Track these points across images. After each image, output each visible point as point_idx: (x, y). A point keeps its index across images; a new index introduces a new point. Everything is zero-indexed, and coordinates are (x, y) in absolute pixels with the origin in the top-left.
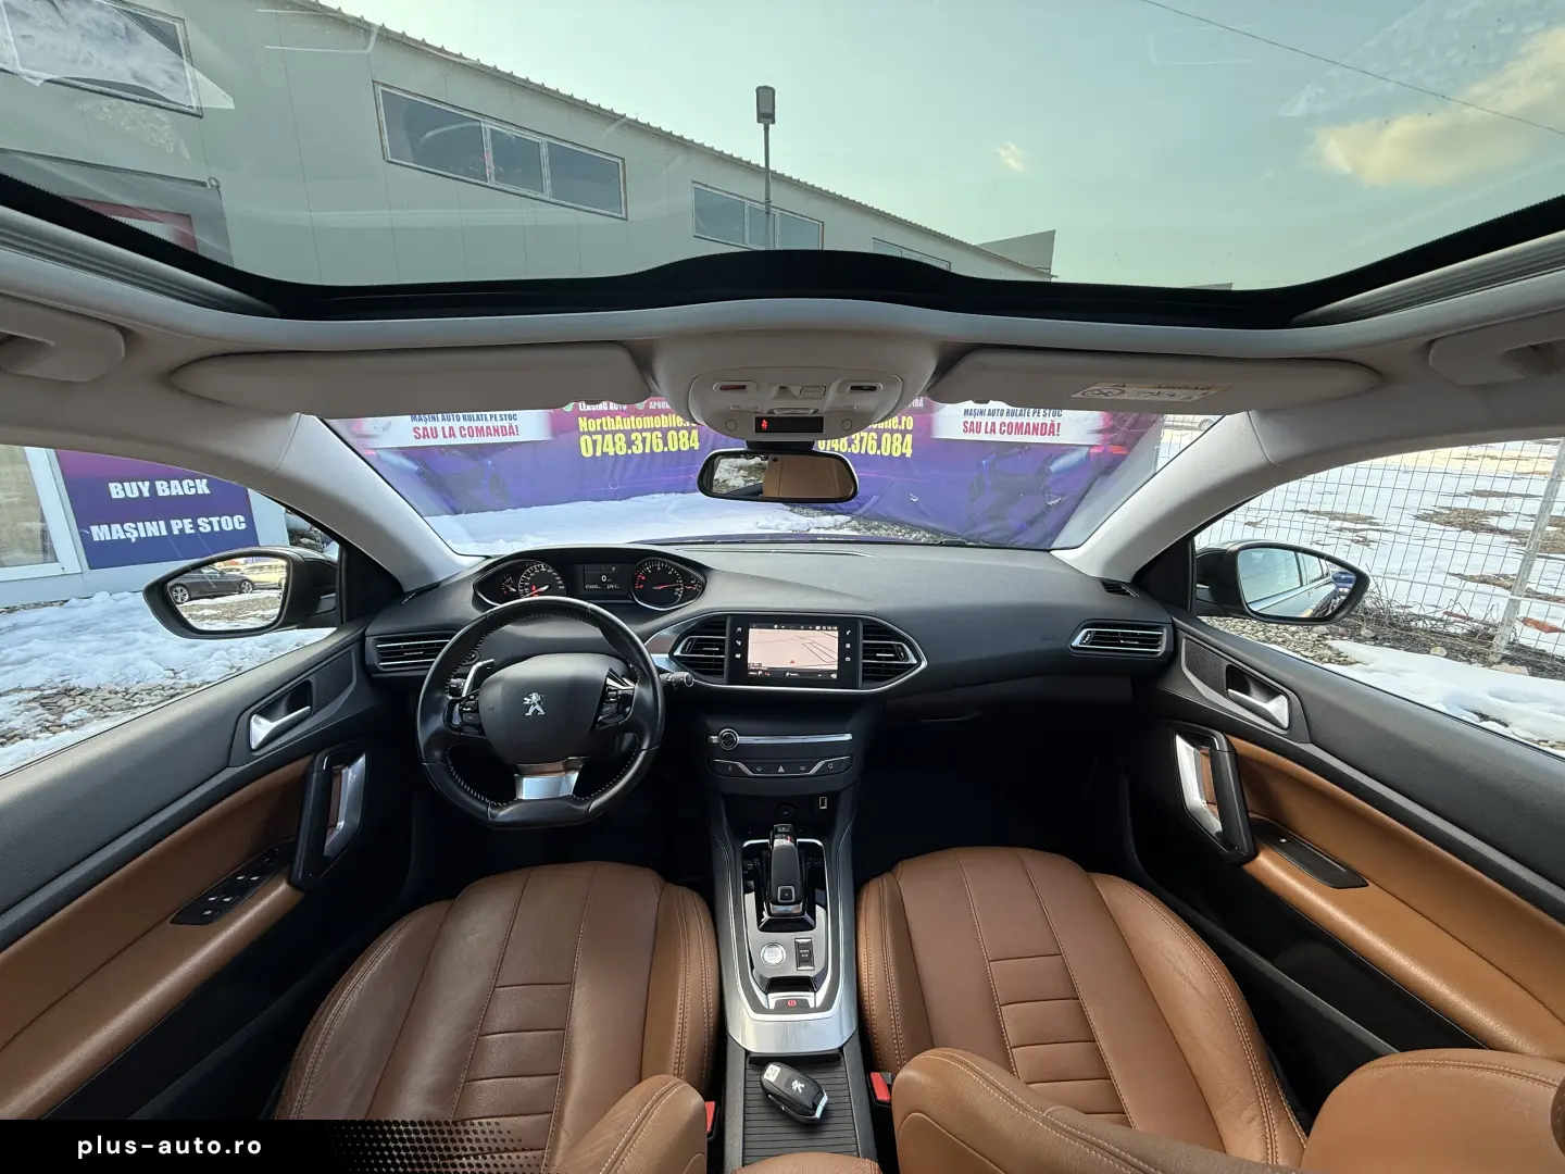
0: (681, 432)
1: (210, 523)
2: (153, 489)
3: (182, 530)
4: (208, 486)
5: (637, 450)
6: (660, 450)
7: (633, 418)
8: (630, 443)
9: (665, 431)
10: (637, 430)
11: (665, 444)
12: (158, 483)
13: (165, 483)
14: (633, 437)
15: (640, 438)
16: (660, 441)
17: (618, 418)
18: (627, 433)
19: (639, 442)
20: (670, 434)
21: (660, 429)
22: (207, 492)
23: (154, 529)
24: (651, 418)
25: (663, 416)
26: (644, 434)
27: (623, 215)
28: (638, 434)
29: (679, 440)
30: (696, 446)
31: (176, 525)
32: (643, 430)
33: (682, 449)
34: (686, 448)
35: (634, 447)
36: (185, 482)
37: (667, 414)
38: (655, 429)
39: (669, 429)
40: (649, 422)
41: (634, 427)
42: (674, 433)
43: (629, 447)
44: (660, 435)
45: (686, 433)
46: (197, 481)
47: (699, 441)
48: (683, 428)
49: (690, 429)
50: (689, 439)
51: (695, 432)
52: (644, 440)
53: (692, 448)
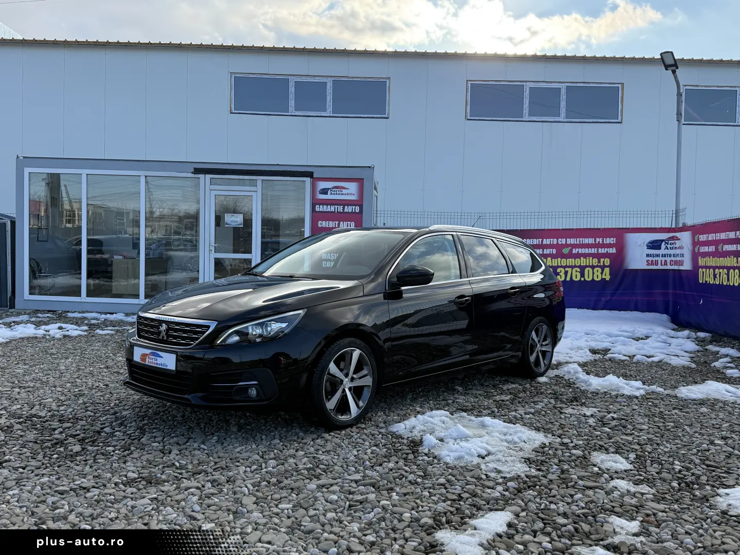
0: (596, 270)
5: (561, 278)
6: (578, 279)
7: (559, 259)
9: (583, 268)
10: (561, 267)
11: (582, 275)
14: (559, 270)
16: (579, 275)
17: (549, 259)
19: (562, 274)
21: (580, 267)
24: (573, 260)
25: (582, 258)
26: (567, 269)
27: (619, 120)
28: (563, 270)
29: (593, 273)
30: (608, 278)
33: (596, 279)
34: (599, 279)
38: (575, 266)
39: (586, 266)
40: (570, 262)
41: (559, 265)
42: (591, 270)
44: (579, 270)
45: (600, 270)
47: (610, 275)
48: (597, 266)
49: (603, 268)
50: (602, 273)
51: (607, 270)
52: (566, 273)
53: (603, 280)
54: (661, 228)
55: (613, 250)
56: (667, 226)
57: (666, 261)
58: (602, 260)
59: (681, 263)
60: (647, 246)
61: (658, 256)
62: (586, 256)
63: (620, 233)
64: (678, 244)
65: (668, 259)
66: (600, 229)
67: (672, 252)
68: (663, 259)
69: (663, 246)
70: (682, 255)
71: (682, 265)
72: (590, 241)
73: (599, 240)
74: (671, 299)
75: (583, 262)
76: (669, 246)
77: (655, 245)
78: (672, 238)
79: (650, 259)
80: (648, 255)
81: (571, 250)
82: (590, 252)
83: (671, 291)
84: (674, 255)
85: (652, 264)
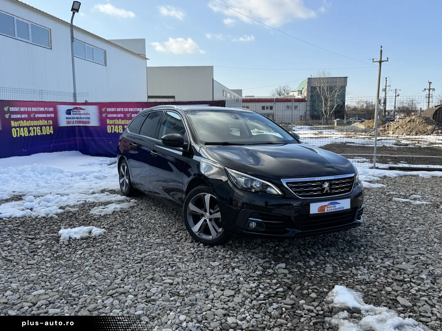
0: (47, 127)
5: (32, 134)
6: (40, 134)
7: (30, 121)
8: (29, 131)
9: (41, 127)
10: (31, 126)
11: (42, 132)
14: (31, 128)
15: (33, 130)
16: (40, 131)
17: (25, 121)
18: (28, 127)
19: (32, 131)
20: (43, 127)
24: (36, 121)
26: (34, 128)
29: (46, 130)
32: (33, 126)
33: (48, 133)
35: (31, 133)
37: (41, 120)
38: (38, 126)
40: (35, 123)
42: (45, 127)
43: (29, 133)
44: (39, 128)
47: (53, 130)
48: (47, 125)
49: (50, 126)
50: (50, 130)
51: (51, 127)
52: (34, 130)
53: (51, 133)
54: (70, 102)
55: (53, 115)
56: (72, 102)
57: (73, 121)
58: (49, 121)
59: (88, 122)
60: (66, 113)
61: (70, 118)
62: (42, 119)
63: (54, 105)
64: (82, 112)
65: (74, 120)
66: (46, 102)
67: (76, 116)
68: (73, 120)
69: (72, 113)
70: (89, 118)
71: (88, 123)
72: (42, 109)
73: (46, 109)
74: (78, 142)
75: (40, 123)
76: (74, 113)
77: (69, 112)
78: (76, 108)
79: (68, 120)
80: (67, 118)
81: (34, 115)
82: (43, 116)
83: (77, 138)
84: (77, 118)
85: (69, 123)
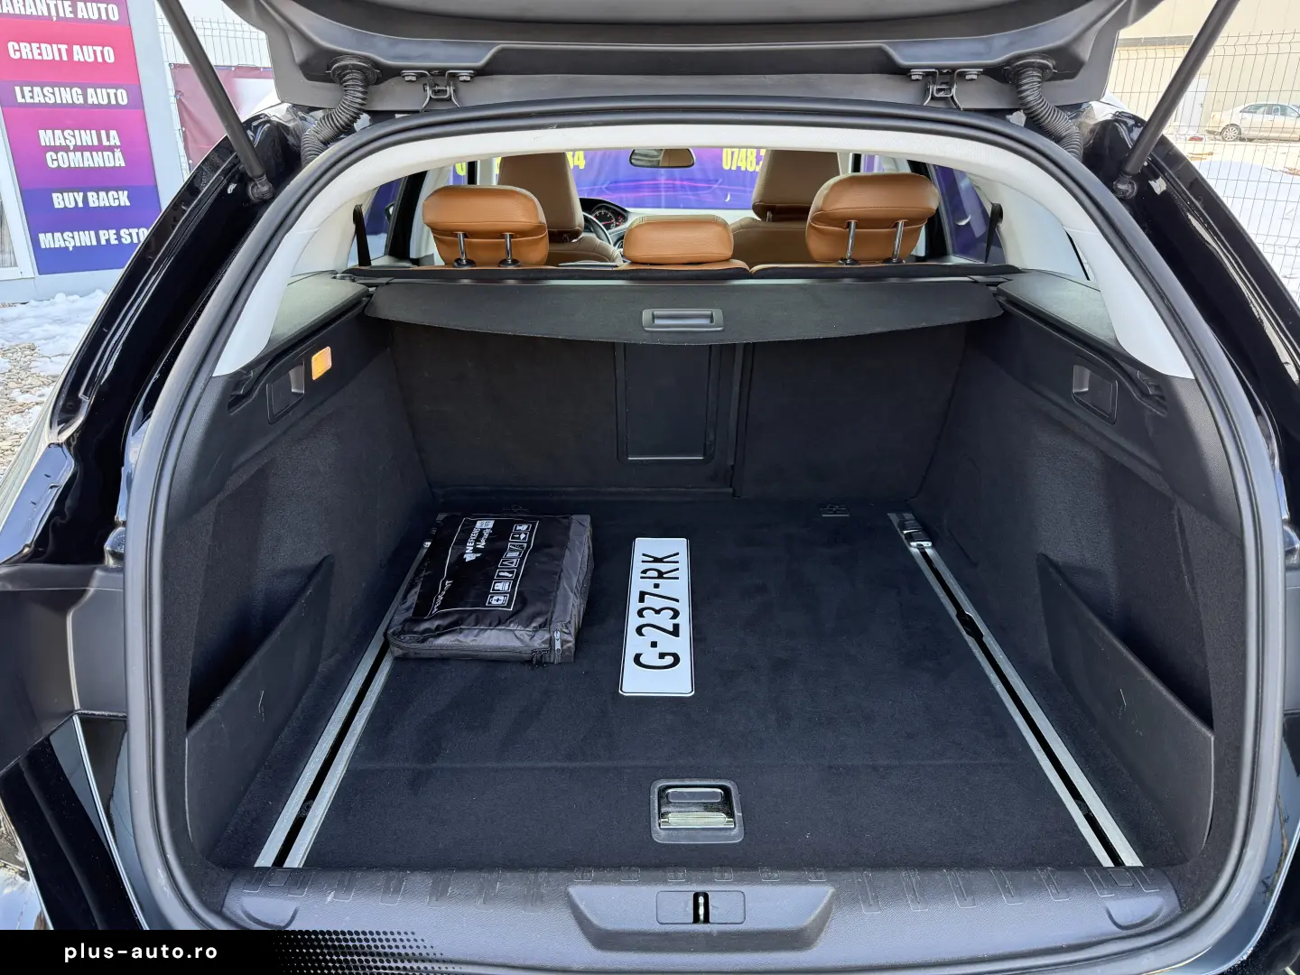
1: (130, 235)
2: (85, 200)
3: (108, 241)
4: (128, 197)
12: (90, 194)
13: (95, 194)
22: (128, 204)
23: (86, 238)
31: (104, 235)
36: (111, 193)
46: (120, 193)
